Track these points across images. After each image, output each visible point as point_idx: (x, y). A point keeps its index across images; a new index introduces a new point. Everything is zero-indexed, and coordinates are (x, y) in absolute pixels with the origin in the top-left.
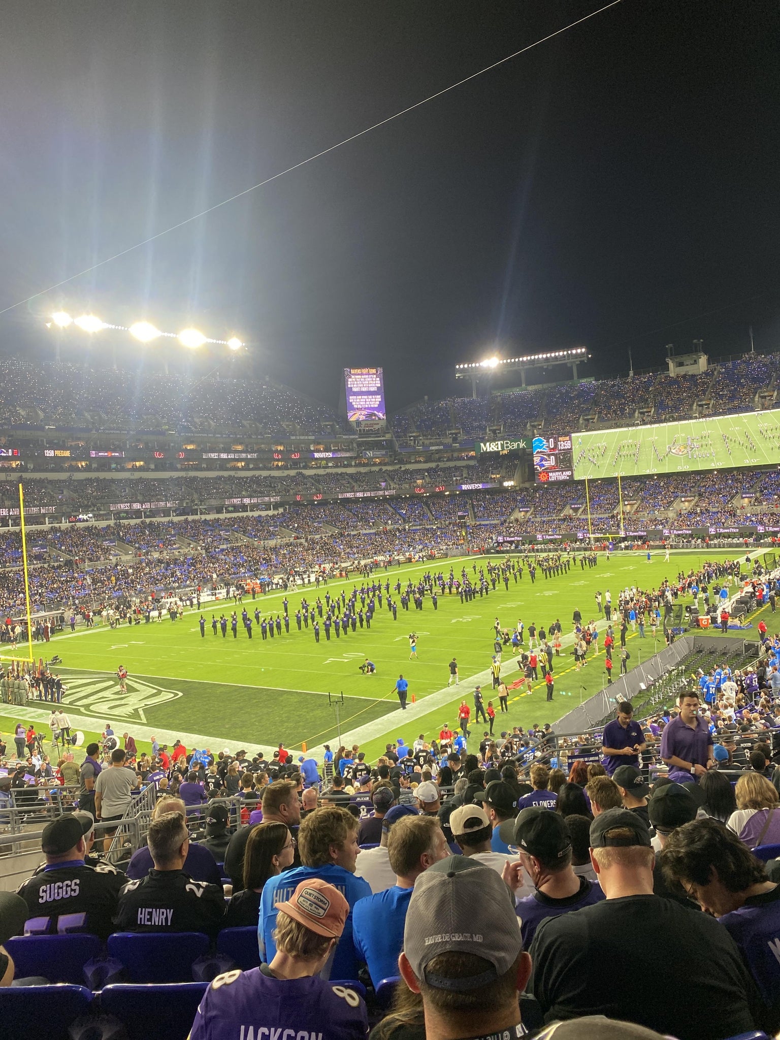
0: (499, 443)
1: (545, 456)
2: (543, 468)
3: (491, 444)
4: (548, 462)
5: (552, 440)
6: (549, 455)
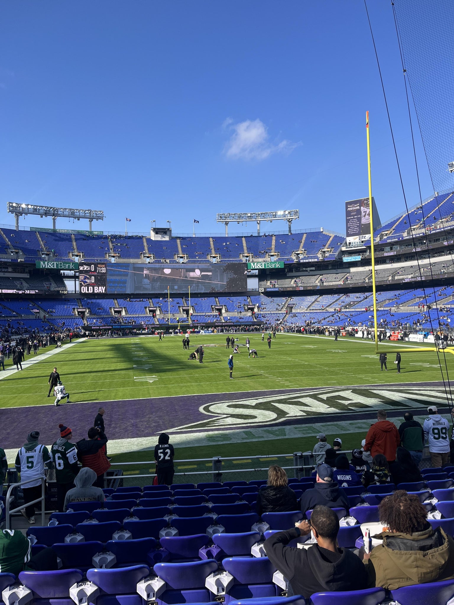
0: (55, 263)
1: (88, 276)
2: (86, 284)
3: (49, 263)
4: (90, 280)
5: (93, 266)
6: (91, 276)
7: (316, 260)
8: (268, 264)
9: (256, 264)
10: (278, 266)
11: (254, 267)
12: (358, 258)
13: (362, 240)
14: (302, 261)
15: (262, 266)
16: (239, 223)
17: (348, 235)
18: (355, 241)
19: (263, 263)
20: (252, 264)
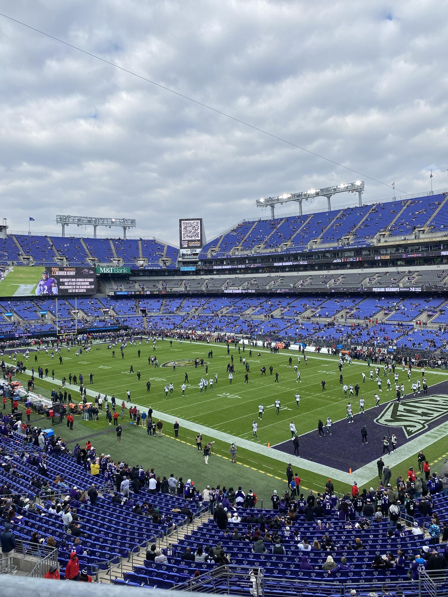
7: (159, 268)
8: (116, 269)
9: (104, 268)
10: (125, 271)
11: (102, 272)
12: (193, 268)
13: (193, 253)
14: (146, 268)
15: (110, 271)
16: (78, 226)
17: (181, 247)
18: (187, 253)
19: (112, 268)
20: (101, 268)
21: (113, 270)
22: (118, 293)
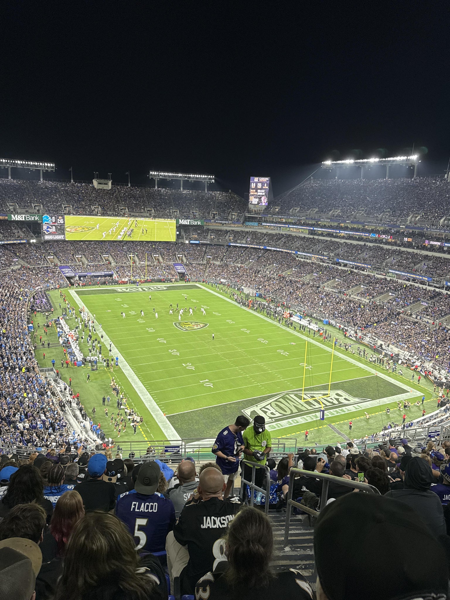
21: (190, 222)
22: (191, 242)
